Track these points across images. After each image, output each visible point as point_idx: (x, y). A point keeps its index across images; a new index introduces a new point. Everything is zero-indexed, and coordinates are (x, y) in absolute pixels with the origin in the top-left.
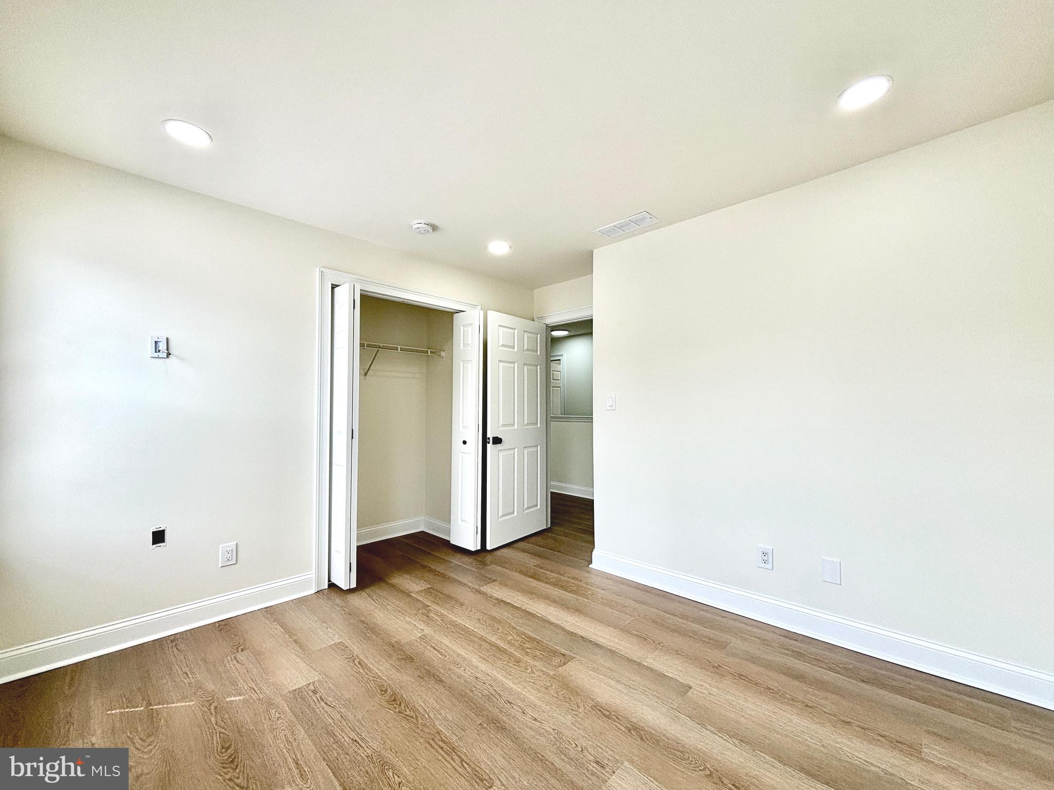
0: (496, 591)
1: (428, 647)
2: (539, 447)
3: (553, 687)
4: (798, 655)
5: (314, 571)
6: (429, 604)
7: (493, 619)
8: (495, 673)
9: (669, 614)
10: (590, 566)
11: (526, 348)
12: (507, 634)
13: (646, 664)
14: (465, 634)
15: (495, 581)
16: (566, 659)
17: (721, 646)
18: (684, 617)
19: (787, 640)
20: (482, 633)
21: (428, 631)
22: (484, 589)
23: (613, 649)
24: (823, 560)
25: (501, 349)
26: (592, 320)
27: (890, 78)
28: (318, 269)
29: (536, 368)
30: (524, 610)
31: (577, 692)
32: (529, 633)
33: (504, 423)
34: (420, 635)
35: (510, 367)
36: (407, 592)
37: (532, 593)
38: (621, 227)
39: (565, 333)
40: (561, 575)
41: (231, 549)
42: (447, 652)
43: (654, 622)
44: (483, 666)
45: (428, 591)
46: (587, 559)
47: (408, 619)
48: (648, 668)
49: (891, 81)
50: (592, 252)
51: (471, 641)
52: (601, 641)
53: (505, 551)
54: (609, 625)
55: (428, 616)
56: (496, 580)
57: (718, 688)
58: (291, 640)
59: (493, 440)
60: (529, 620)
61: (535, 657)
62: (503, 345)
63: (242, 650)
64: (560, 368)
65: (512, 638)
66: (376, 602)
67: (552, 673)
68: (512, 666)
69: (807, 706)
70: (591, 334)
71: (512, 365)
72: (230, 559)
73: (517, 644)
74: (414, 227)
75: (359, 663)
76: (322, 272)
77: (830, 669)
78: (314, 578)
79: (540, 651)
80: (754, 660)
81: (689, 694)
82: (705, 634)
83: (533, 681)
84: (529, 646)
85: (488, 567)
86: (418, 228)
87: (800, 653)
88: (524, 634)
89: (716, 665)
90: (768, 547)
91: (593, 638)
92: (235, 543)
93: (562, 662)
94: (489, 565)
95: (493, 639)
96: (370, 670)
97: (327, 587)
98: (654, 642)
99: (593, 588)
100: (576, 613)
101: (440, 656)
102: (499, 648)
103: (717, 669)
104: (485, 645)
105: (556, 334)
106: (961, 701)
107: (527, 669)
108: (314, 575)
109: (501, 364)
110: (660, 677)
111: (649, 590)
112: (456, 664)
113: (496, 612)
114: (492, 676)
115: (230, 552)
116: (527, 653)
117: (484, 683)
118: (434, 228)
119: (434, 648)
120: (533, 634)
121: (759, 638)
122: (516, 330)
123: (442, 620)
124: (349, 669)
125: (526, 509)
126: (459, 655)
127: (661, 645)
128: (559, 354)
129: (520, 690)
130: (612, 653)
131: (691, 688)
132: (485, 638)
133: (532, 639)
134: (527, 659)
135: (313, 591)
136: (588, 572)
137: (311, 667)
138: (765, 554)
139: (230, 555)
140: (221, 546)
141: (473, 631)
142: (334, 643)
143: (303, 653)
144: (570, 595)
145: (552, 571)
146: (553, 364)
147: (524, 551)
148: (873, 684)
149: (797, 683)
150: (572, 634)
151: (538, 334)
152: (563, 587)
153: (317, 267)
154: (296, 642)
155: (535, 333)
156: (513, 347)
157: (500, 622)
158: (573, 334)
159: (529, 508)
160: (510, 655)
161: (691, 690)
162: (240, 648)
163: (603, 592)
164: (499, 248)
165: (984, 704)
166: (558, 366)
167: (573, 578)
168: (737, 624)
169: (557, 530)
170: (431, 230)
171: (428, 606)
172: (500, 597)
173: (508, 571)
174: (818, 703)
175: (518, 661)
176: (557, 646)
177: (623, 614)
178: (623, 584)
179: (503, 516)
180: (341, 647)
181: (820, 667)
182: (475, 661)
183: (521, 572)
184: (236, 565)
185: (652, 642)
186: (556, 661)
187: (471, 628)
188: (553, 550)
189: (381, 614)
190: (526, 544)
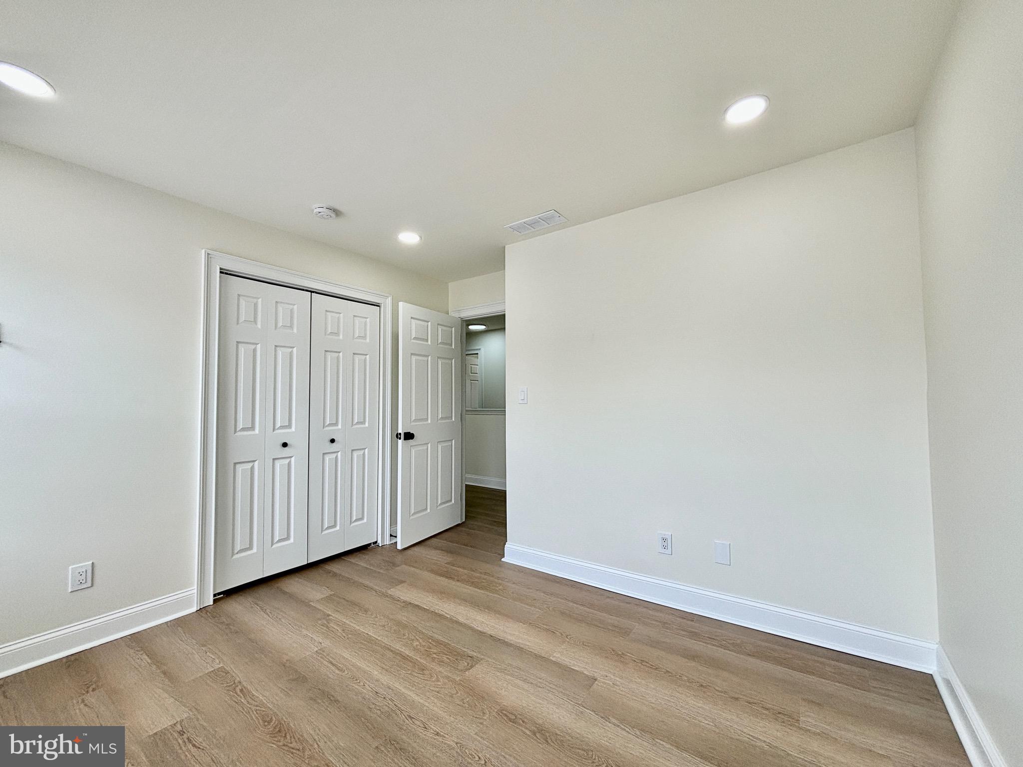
0: (405, 593)
1: (325, 662)
2: (453, 441)
3: (459, 695)
4: (694, 635)
5: (196, 587)
6: (330, 613)
7: (399, 624)
8: (397, 685)
9: (577, 604)
10: (503, 560)
11: (440, 341)
12: (413, 640)
13: (554, 659)
14: (367, 644)
15: (402, 582)
16: (473, 661)
17: (625, 632)
18: (591, 606)
19: (685, 621)
20: (386, 641)
21: (327, 643)
22: (392, 591)
23: (522, 646)
24: (715, 543)
25: (413, 342)
26: (504, 315)
27: (767, 99)
28: (204, 250)
29: (450, 362)
30: (433, 611)
31: (483, 697)
32: (436, 636)
33: (416, 418)
34: (316, 649)
35: (424, 360)
36: (307, 601)
37: (441, 593)
38: (532, 224)
39: (482, 327)
40: (474, 571)
41: (84, 570)
42: (345, 666)
43: (563, 613)
44: (385, 679)
45: (329, 599)
46: (499, 552)
47: (305, 632)
48: (555, 663)
49: (768, 102)
50: (504, 247)
51: (373, 652)
52: (510, 638)
53: (416, 549)
54: (519, 620)
55: (327, 627)
56: (405, 582)
57: (621, 678)
58: (159, 671)
59: (404, 436)
60: (437, 622)
61: (441, 662)
62: (415, 338)
63: (94, 690)
64: (478, 361)
65: (418, 643)
66: (269, 616)
67: (458, 679)
68: (416, 675)
69: (702, 685)
70: (504, 329)
71: (425, 359)
72: (84, 582)
73: (422, 649)
74: (315, 211)
75: (241, 691)
76: (208, 254)
77: (721, 646)
78: (196, 594)
79: (447, 655)
80: (655, 644)
81: (595, 686)
82: (610, 621)
83: (438, 689)
84: (435, 651)
85: (397, 568)
86: (319, 213)
87: (695, 632)
88: (431, 638)
89: (620, 653)
90: (667, 534)
91: (501, 635)
92: (91, 562)
93: (469, 665)
94: (398, 566)
95: (398, 646)
96: (253, 697)
97: (211, 603)
98: (562, 635)
99: (504, 582)
100: (486, 610)
101: (337, 672)
102: (405, 658)
103: (619, 657)
104: (389, 654)
105: (472, 328)
106: (830, 666)
107: (432, 676)
108: (195, 591)
109: (414, 358)
110: (566, 672)
111: (558, 581)
112: (354, 678)
113: (403, 616)
114: (394, 689)
115: (84, 574)
116: (433, 659)
117: (384, 698)
118: (337, 213)
119: (331, 663)
120: (441, 637)
121: (660, 622)
122: (429, 323)
123: (343, 630)
124: (227, 698)
125: (439, 505)
126: (359, 668)
127: (569, 637)
128: (477, 348)
129: (421, 701)
130: (520, 650)
131: (596, 680)
132: (389, 647)
133: (439, 643)
134: (433, 665)
135: (194, 609)
136: (500, 566)
137: (181, 702)
138: (664, 540)
139: (83, 577)
140: (70, 567)
141: (377, 639)
142: (213, 669)
143: (173, 686)
144: (482, 591)
145: (464, 568)
146: (468, 358)
147: (436, 548)
148: (758, 658)
149: (693, 664)
150: (481, 633)
151: (452, 328)
152: (474, 584)
153: (202, 249)
154: (164, 673)
155: (450, 327)
156: (427, 340)
157: (405, 627)
158: (490, 328)
159: (442, 503)
160: (414, 663)
161: (597, 682)
162: (88, 687)
163: (514, 586)
164: (409, 238)
165: (847, 667)
166: (476, 359)
167: (485, 573)
168: (640, 609)
169: (473, 524)
170: (333, 215)
171: (329, 615)
172: (408, 599)
173: (418, 571)
174: (711, 682)
175: (423, 669)
176: (465, 648)
177: (533, 608)
178: (534, 576)
179: (415, 513)
180: (220, 675)
181: (713, 645)
182: (376, 673)
183: (432, 571)
184: (92, 588)
185: (559, 634)
186: (463, 664)
187: (374, 636)
188: (467, 546)
189: (274, 629)
190: (438, 540)
